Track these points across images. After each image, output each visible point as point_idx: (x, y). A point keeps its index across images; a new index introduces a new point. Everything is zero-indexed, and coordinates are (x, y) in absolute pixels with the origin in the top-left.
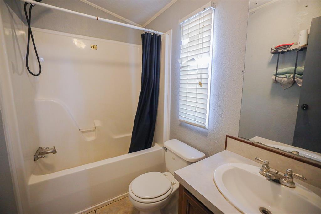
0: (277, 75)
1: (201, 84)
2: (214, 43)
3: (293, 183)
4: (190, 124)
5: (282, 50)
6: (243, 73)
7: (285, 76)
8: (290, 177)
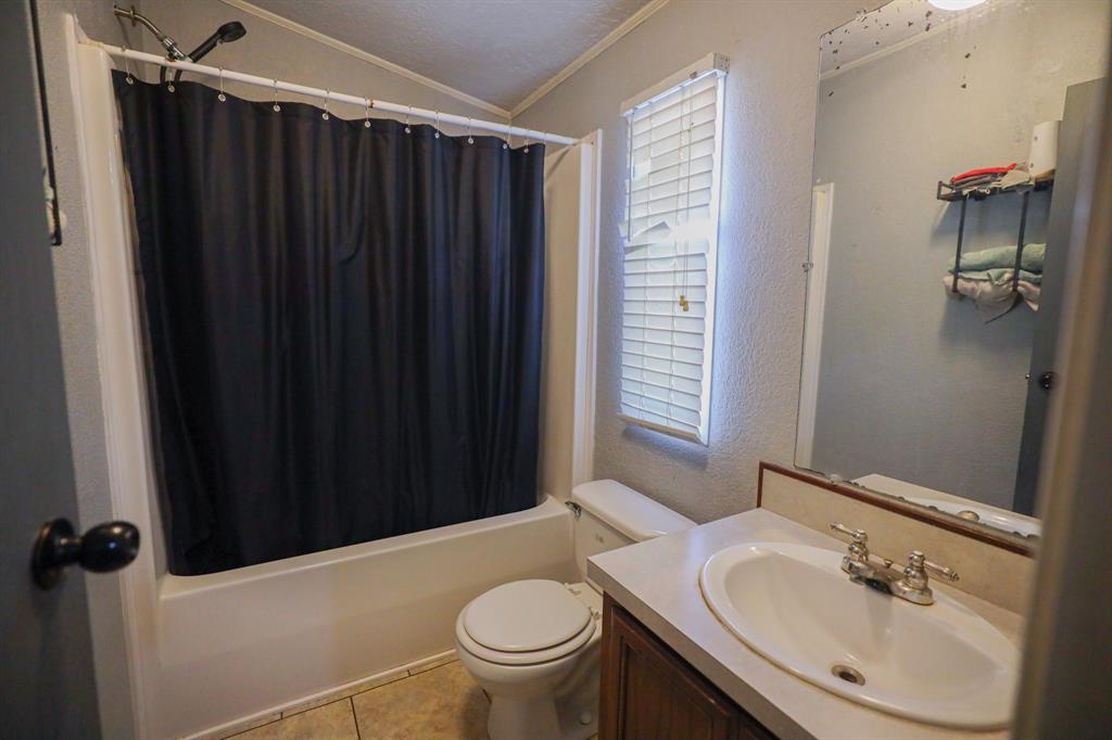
0: (960, 274)
1: (684, 304)
2: (725, 178)
3: (925, 590)
4: (652, 429)
5: (975, 188)
6: (806, 271)
7: (986, 278)
8: (918, 575)
